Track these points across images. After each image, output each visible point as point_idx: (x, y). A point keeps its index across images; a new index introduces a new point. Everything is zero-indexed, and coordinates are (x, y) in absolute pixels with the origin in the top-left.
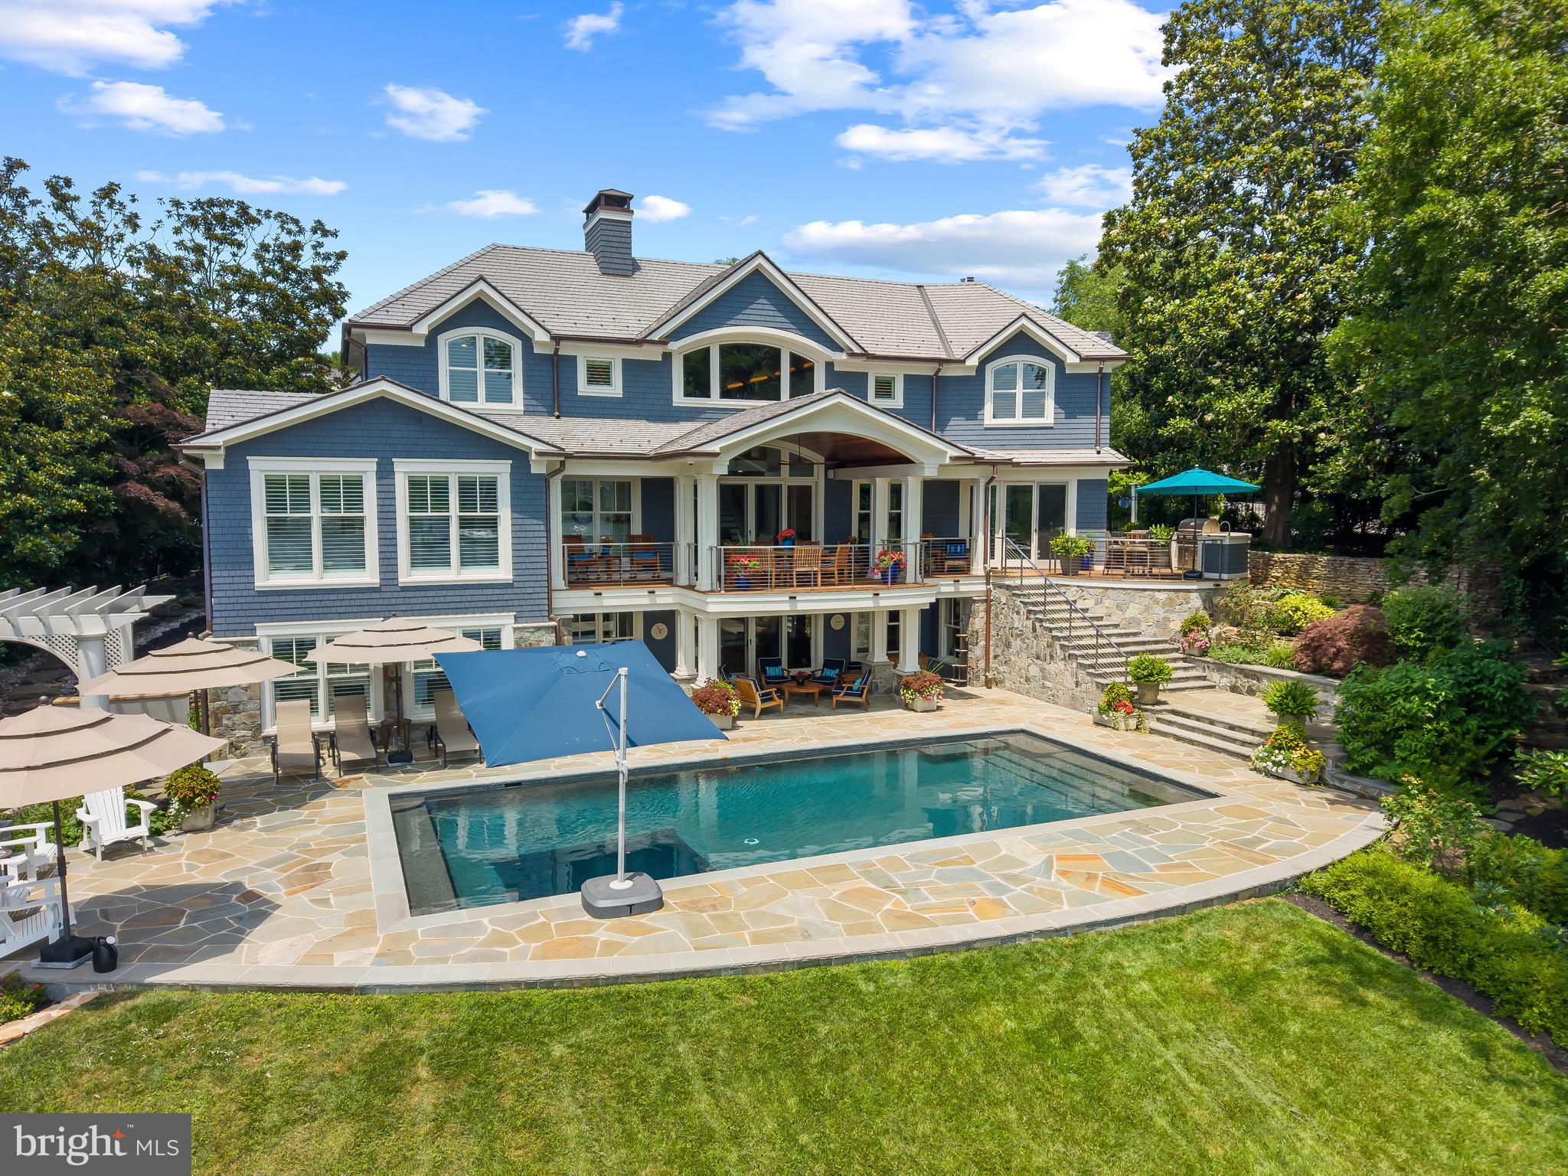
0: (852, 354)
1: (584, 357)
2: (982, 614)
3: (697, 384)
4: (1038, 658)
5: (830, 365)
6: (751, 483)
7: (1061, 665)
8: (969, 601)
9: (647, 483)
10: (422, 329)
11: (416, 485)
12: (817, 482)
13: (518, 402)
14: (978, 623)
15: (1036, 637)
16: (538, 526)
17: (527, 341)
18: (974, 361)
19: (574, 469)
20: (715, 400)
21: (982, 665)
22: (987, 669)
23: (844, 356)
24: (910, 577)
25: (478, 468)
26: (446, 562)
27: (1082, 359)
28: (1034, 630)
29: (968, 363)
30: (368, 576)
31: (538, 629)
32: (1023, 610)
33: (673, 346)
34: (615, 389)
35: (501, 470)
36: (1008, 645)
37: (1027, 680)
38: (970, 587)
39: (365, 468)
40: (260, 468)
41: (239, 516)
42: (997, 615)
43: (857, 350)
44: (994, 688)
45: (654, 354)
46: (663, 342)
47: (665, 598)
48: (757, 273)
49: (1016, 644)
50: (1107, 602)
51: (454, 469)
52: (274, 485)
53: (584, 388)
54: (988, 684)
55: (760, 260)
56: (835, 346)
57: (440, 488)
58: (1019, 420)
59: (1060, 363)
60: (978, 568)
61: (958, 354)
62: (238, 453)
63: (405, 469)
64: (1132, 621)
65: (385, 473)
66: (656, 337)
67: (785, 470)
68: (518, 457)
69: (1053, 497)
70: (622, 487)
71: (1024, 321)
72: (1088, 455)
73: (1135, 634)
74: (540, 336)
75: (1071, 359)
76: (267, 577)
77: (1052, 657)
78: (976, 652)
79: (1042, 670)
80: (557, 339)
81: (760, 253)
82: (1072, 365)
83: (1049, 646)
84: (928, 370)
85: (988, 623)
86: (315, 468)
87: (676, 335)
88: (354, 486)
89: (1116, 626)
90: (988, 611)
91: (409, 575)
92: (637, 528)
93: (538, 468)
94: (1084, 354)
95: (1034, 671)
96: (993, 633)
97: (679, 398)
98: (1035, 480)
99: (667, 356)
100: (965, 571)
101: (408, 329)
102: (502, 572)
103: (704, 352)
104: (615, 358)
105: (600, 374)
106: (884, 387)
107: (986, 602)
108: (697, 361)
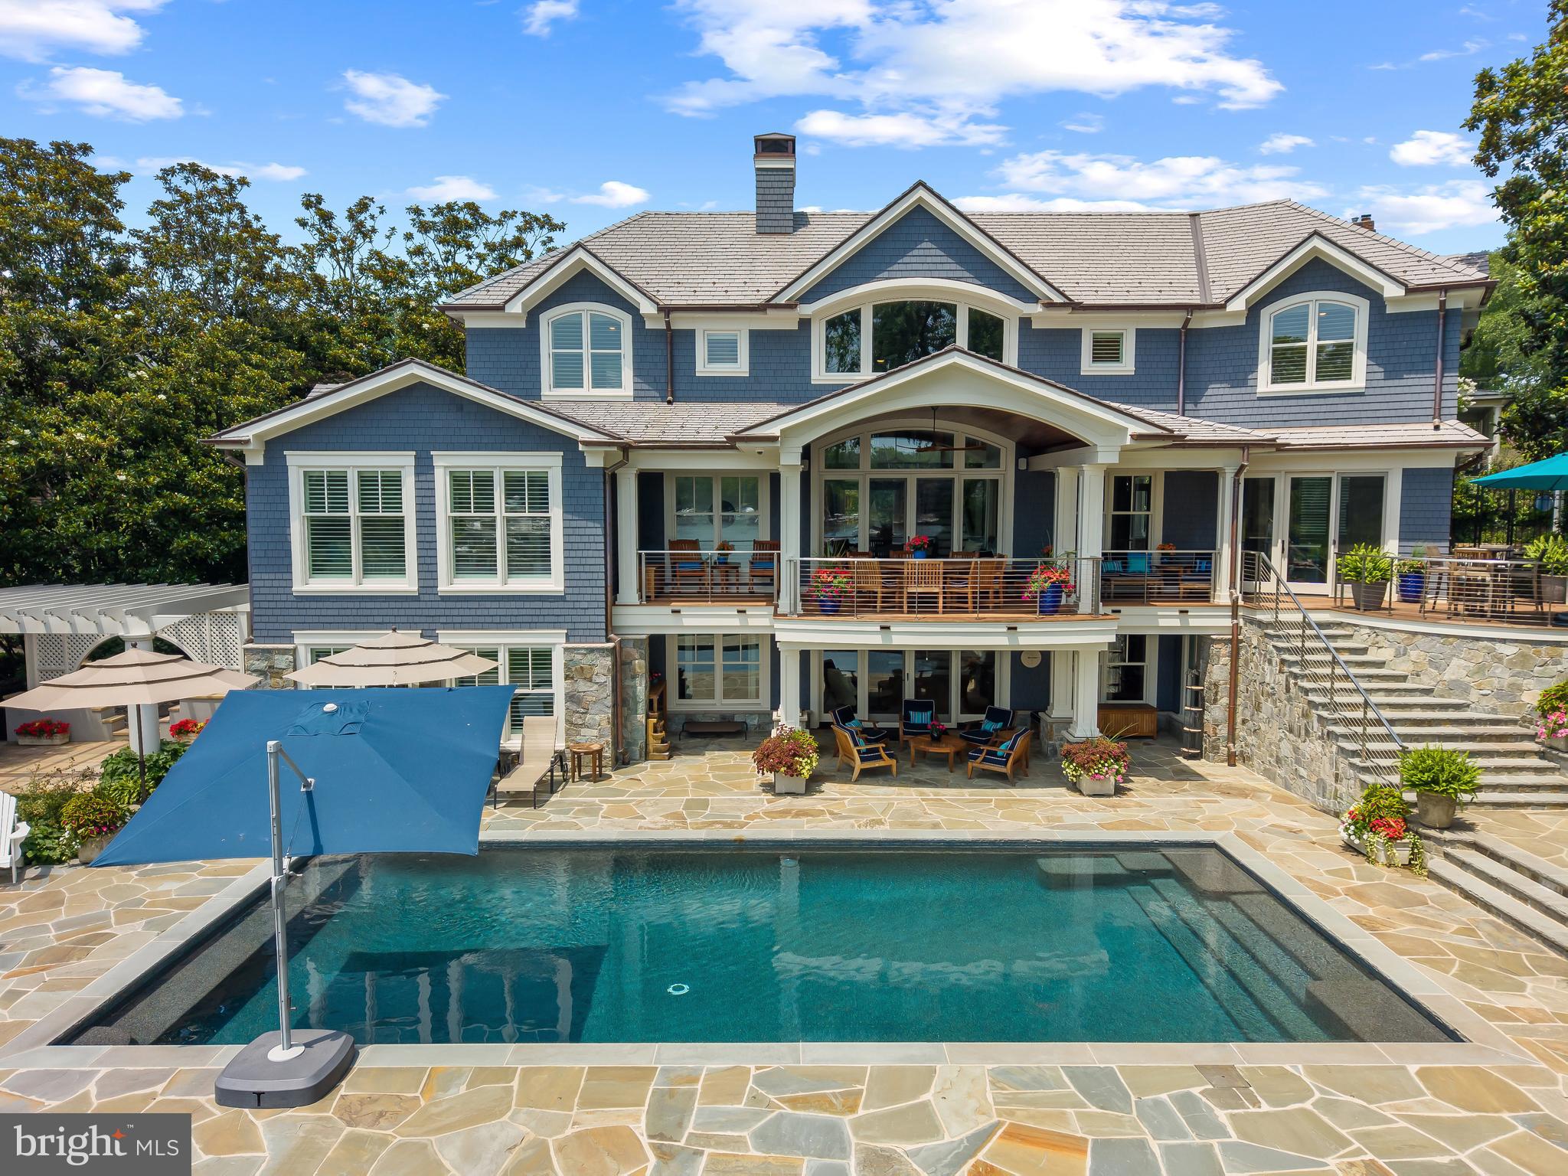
0: (1050, 305)
1: (704, 329)
2: (1226, 660)
3: (843, 356)
4: (1291, 731)
5: (1025, 322)
6: (912, 477)
7: (1318, 743)
8: (1200, 643)
10: (519, 307)
11: (458, 481)
12: (1005, 475)
13: (625, 386)
14: (1218, 671)
15: (1289, 700)
16: (601, 524)
17: (636, 315)
18: (1239, 305)
20: (866, 374)
21: (1223, 731)
22: (1232, 737)
23: (1038, 309)
24: (1085, 606)
25: (525, 462)
26: (492, 570)
27: (1409, 291)
28: (1288, 690)
29: (1230, 308)
30: (406, 584)
31: (591, 650)
32: (1276, 660)
34: (741, 367)
35: (550, 464)
36: (1258, 707)
37: (1278, 761)
38: (1210, 619)
39: (403, 462)
40: (299, 463)
41: (277, 515)
42: (1247, 663)
43: (1057, 299)
44: (1240, 767)
45: (786, 322)
46: (790, 306)
47: (759, 619)
48: (919, 210)
49: (1267, 706)
50: (1414, 654)
51: (499, 463)
52: (313, 480)
53: (704, 367)
54: (1231, 760)
55: (921, 193)
56: (1025, 294)
57: (484, 482)
58: (1311, 384)
59: (1375, 298)
60: (1223, 594)
61: (1217, 297)
62: (275, 446)
63: (445, 463)
64: (1453, 686)
65: (424, 468)
66: (782, 300)
67: (959, 458)
68: (568, 447)
69: (1364, 494)
70: (748, 483)
71: (1317, 242)
72: (1423, 432)
73: (1457, 707)
75: (1391, 291)
76: (305, 582)
77: (1307, 732)
78: (1215, 712)
79: (1296, 749)
80: (666, 310)
81: (921, 184)
82: (1396, 300)
83: (1305, 715)
84: (1172, 322)
85: (1234, 672)
86: (352, 463)
87: (813, 295)
88: (393, 481)
89: (1427, 692)
90: (1235, 656)
91: (451, 583)
93: (594, 461)
94: (1415, 281)
95: (1286, 749)
96: (1241, 687)
97: (821, 374)
98: (1336, 469)
99: (805, 323)
100: (1203, 597)
101: (500, 308)
102: (552, 583)
103: (855, 316)
104: (739, 330)
105: (722, 350)
106: (1108, 348)
107: (1235, 643)
108: (844, 326)
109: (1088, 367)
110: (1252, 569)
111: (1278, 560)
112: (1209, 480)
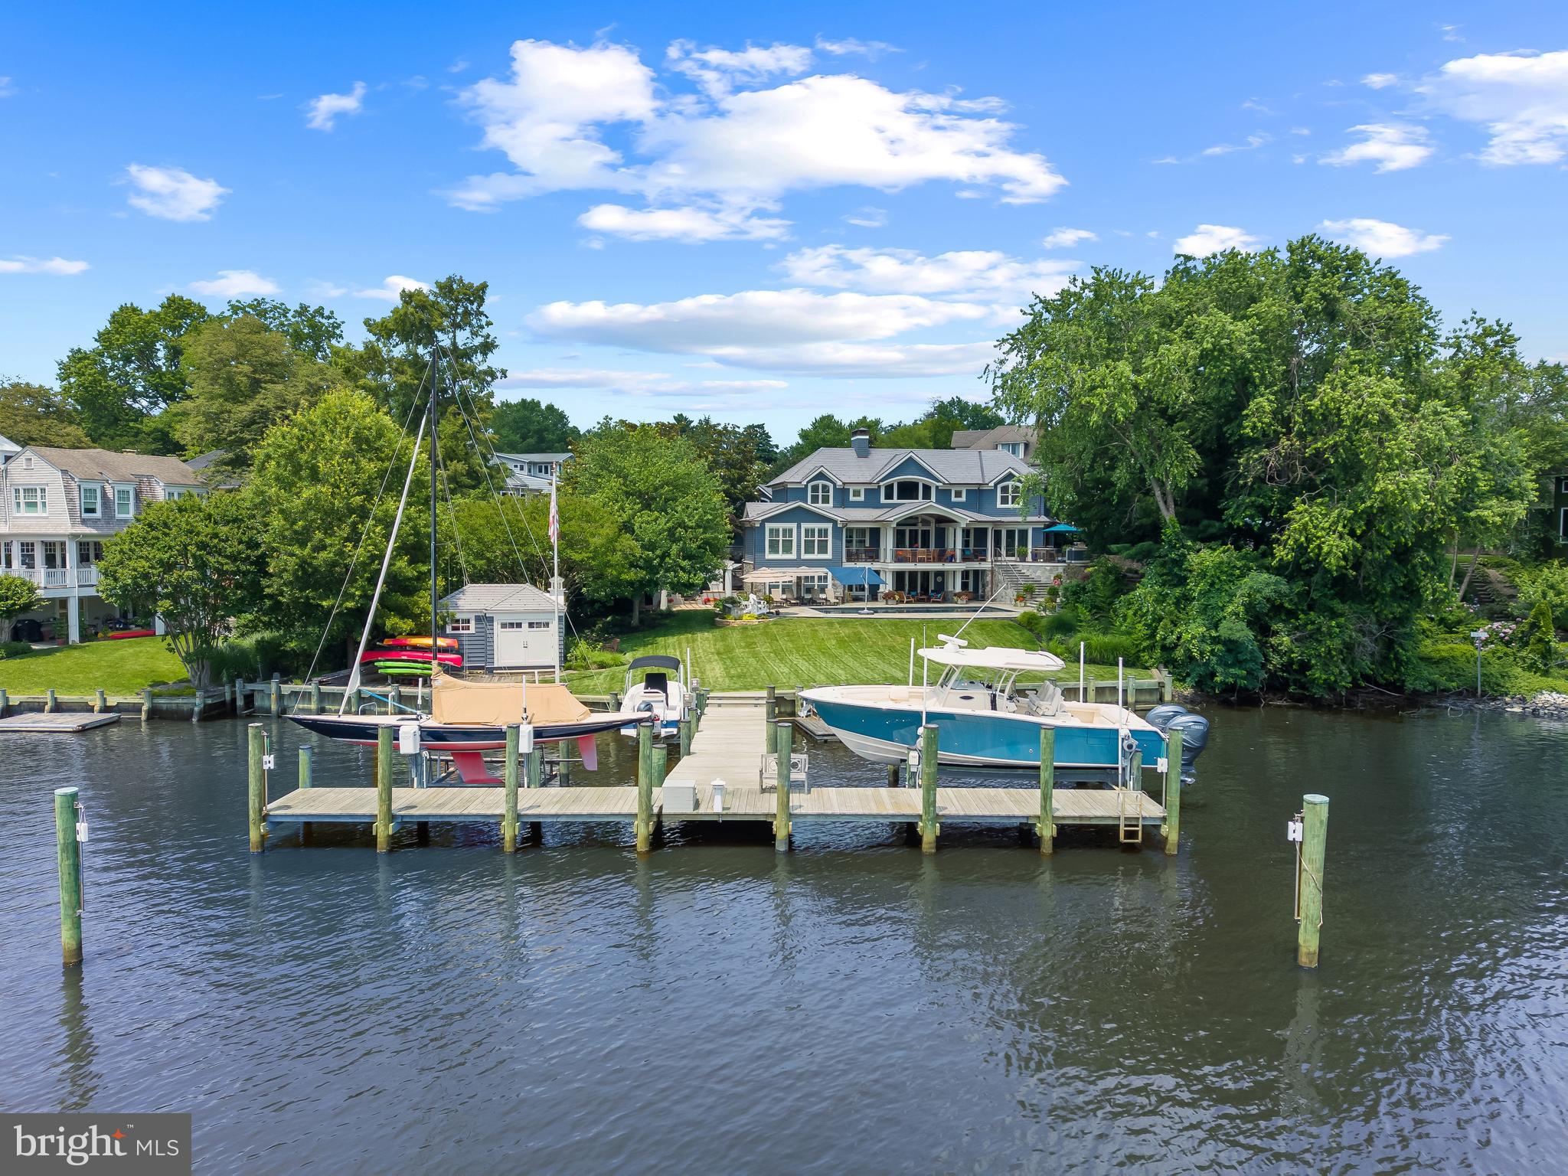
0: (944, 483)
1: (852, 488)
2: (990, 575)
3: (889, 496)
4: (1005, 589)
5: (937, 487)
6: (907, 529)
8: (984, 572)
9: (870, 529)
10: (805, 483)
11: (807, 531)
12: (932, 528)
13: (831, 504)
14: (989, 579)
16: (839, 542)
17: (835, 484)
18: (992, 484)
19: (850, 526)
20: (895, 500)
21: (990, 593)
23: (941, 484)
24: (957, 560)
25: (823, 526)
26: (814, 553)
29: (990, 485)
30: (793, 556)
33: (881, 483)
34: (862, 498)
35: (829, 526)
36: (997, 586)
37: (1002, 597)
38: (986, 566)
39: (794, 526)
40: (768, 526)
41: (762, 539)
42: (995, 577)
43: (946, 482)
45: (875, 486)
46: (878, 482)
47: (876, 566)
48: (910, 458)
49: (1000, 585)
51: (817, 526)
52: (771, 530)
53: (852, 498)
55: (911, 454)
56: (939, 481)
57: (813, 531)
58: (1010, 505)
60: (989, 559)
61: (987, 482)
62: (764, 521)
63: (804, 526)
65: (799, 527)
66: (875, 481)
67: (920, 524)
68: (835, 522)
69: (1023, 534)
70: (863, 530)
71: (1010, 470)
72: (1035, 519)
73: (1039, 581)
74: (839, 483)
76: (769, 556)
78: (988, 589)
80: (844, 484)
84: (975, 488)
85: (992, 578)
86: (781, 526)
87: (882, 480)
88: (791, 531)
89: (1033, 578)
90: (992, 574)
91: (804, 556)
92: (867, 545)
93: (839, 525)
95: (1003, 593)
96: (993, 582)
97: (883, 500)
98: (1016, 528)
99: (879, 487)
100: (984, 560)
101: (800, 483)
102: (829, 556)
103: (892, 485)
104: (862, 489)
105: (857, 493)
106: (958, 494)
107: (992, 571)
108: (889, 488)
109: (954, 499)
110: (997, 554)
111: (1003, 552)
112: (986, 530)
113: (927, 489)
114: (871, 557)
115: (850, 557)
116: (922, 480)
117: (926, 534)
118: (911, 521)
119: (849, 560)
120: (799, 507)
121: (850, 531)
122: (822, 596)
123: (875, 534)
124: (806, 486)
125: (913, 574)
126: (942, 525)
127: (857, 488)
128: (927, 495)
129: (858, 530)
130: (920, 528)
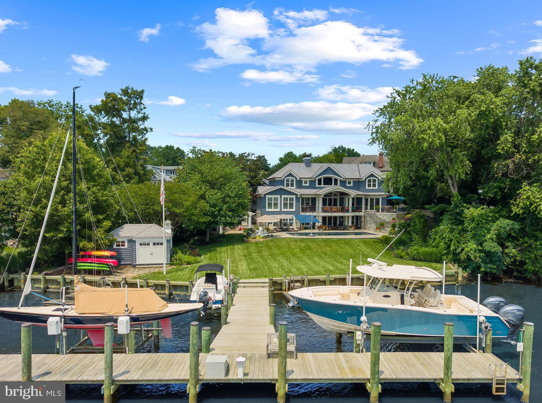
0: (343, 178)
1: (304, 180)
3: (320, 183)
4: (370, 224)
5: (340, 180)
6: (328, 198)
7: (373, 225)
8: (361, 217)
9: (312, 198)
10: (283, 178)
11: (284, 199)
12: (338, 198)
13: (295, 187)
14: (363, 219)
16: (298, 204)
17: (296, 179)
18: (364, 179)
19: (303, 196)
20: (322, 186)
25: (292, 196)
26: (287, 208)
27: (381, 178)
28: (370, 220)
30: (279, 210)
32: (369, 217)
33: (316, 178)
34: (308, 185)
35: (294, 197)
37: (369, 228)
38: (362, 214)
39: (279, 196)
40: (267, 196)
41: (265, 202)
42: (365, 218)
45: (313, 180)
47: (315, 214)
49: (368, 222)
50: (381, 216)
51: (288, 197)
52: (269, 198)
53: (304, 185)
54: (364, 229)
55: (329, 165)
56: (341, 177)
57: (287, 199)
58: (372, 188)
59: (378, 179)
60: (363, 211)
61: (362, 178)
62: (265, 195)
63: (283, 196)
64: (385, 219)
65: (281, 197)
66: (314, 177)
67: (333, 196)
68: (296, 195)
69: (378, 200)
70: (309, 198)
71: (372, 172)
72: (383, 194)
73: (385, 221)
74: (298, 178)
76: (268, 210)
78: (363, 224)
79: (371, 226)
80: (300, 178)
83: (372, 222)
84: (357, 180)
86: (273, 196)
88: (277, 198)
89: (383, 219)
91: (283, 210)
92: (310, 205)
93: (298, 196)
96: (365, 221)
97: (317, 186)
98: (375, 197)
99: (315, 180)
100: (361, 211)
101: (281, 178)
102: (294, 210)
103: (321, 179)
104: (308, 180)
105: (306, 182)
106: (349, 183)
107: (365, 216)
108: (320, 180)
109: (347, 185)
110: (366, 209)
111: (369, 207)
112: (361, 199)
113: (336, 180)
114: (312, 210)
115: (303, 210)
116: (334, 176)
117: (335, 200)
118: (329, 194)
119: (302, 211)
120: (281, 188)
121: (303, 199)
122: (291, 227)
123: (314, 200)
124: (284, 179)
125: (330, 218)
126: (343, 196)
127: (306, 180)
128: (336, 184)
129: (306, 198)
130: (333, 197)
